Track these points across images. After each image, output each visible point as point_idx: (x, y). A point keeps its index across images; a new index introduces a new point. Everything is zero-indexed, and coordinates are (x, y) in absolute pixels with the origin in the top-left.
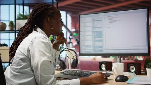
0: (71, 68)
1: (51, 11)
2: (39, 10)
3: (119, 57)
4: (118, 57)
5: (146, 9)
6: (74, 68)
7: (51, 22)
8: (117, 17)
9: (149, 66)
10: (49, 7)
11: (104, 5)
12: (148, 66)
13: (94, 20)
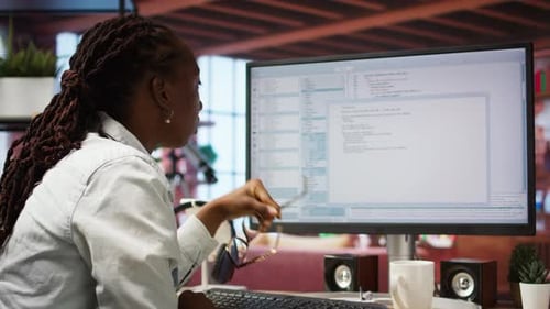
0: (210, 283)
1: (163, 49)
2: (117, 46)
3: (409, 237)
4: (403, 237)
5: (523, 50)
6: (224, 282)
7: (164, 95)
8: (404, 77)
9: (531, 275)
10: (153, 34)
11: (298, 24)
12: (527, 275)
13: (308, 90)
